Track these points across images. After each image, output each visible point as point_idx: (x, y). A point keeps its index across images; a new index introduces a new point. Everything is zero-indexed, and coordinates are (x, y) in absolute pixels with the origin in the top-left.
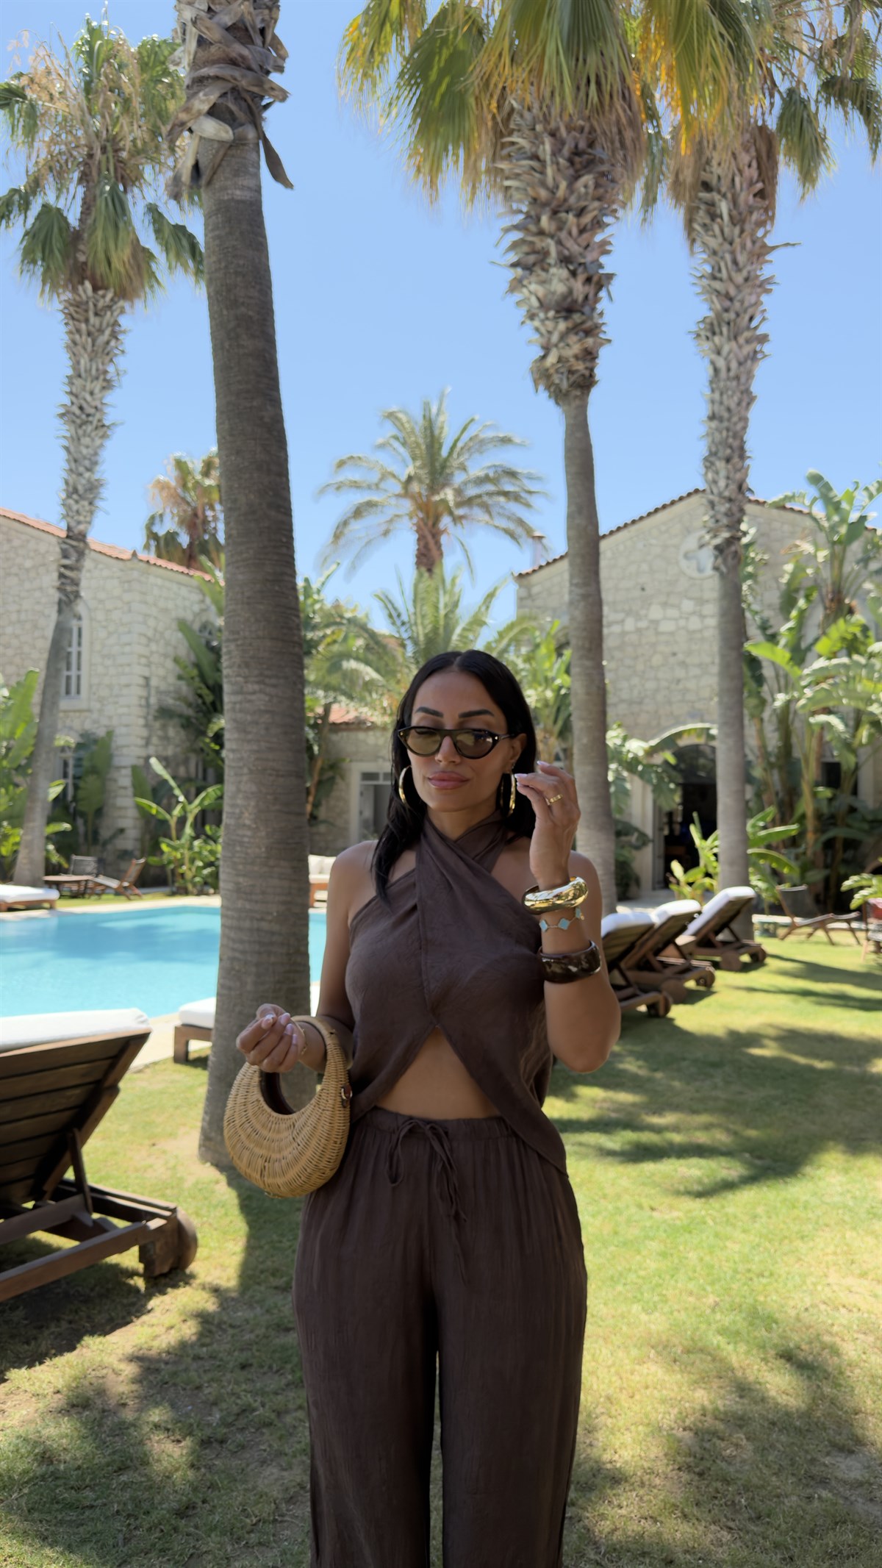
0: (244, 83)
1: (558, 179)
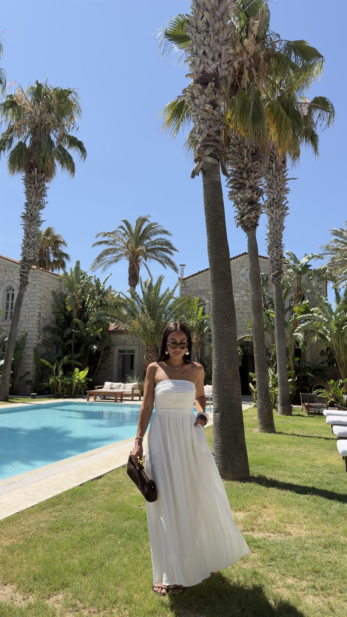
0: (219, 148)
1: (248, 162)
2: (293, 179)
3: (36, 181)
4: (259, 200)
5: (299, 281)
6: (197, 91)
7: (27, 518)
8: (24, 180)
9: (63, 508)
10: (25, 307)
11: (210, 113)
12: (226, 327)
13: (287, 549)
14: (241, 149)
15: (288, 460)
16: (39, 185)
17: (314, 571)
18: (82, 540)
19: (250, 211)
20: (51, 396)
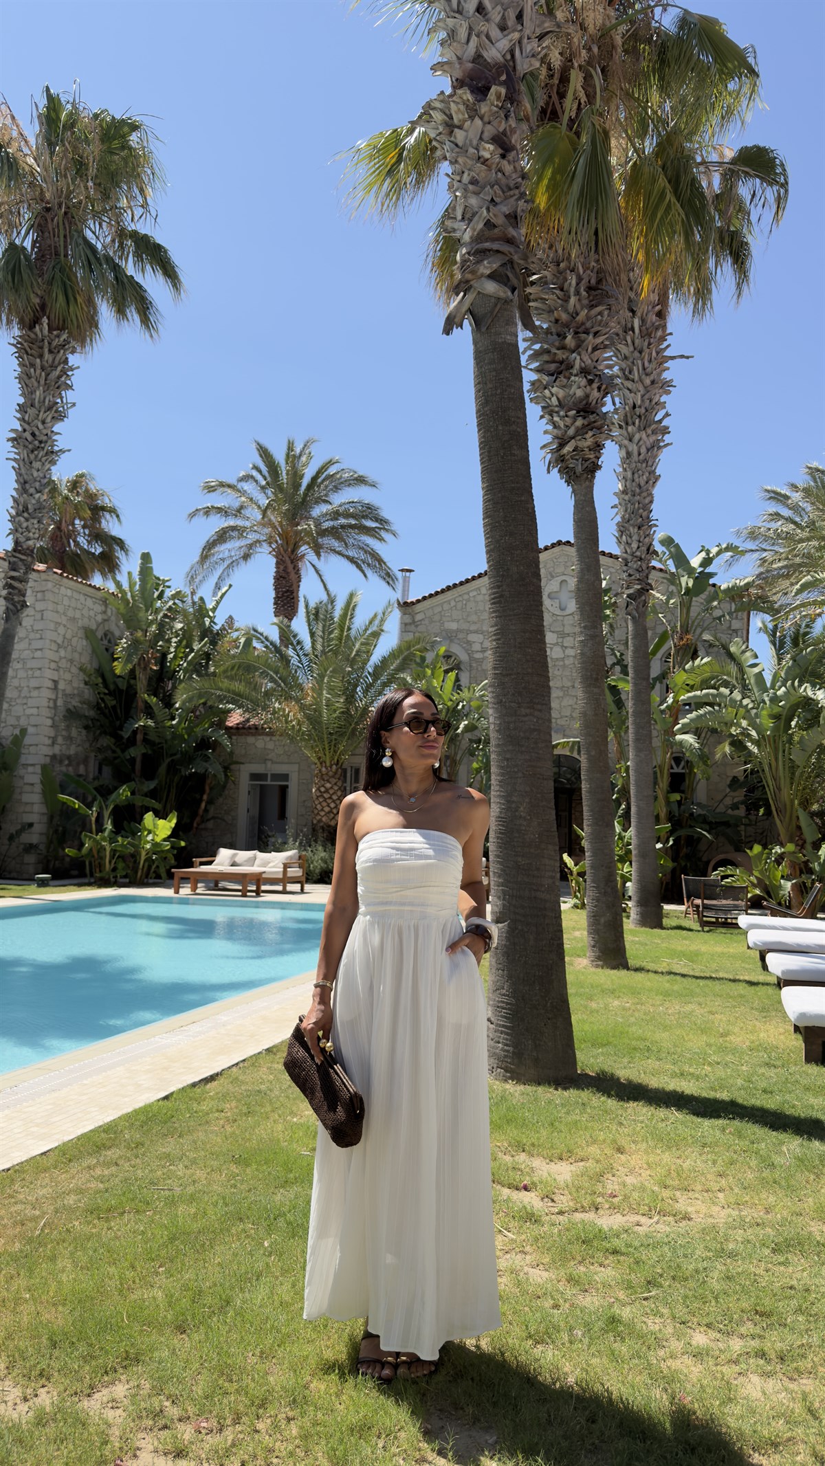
0: (516, 258)
1: (578, 307)
2: (682, 357)
3: (46, 350)
4: (604, 405)
5: (685, 611)
6: (462, 107)
7: (31, 1183)
8: (17, 347)
9: (120, 1157)
10: (19, 666)
11: (494, 166)
12: (526, 715)
13: (685, 1256)
14: (561, 273)
15: (665, 1035)
16: (54, 359)
17: (757, 1312)
18: (173, 1239)
19: (581, 432)
20: (86, 880)
